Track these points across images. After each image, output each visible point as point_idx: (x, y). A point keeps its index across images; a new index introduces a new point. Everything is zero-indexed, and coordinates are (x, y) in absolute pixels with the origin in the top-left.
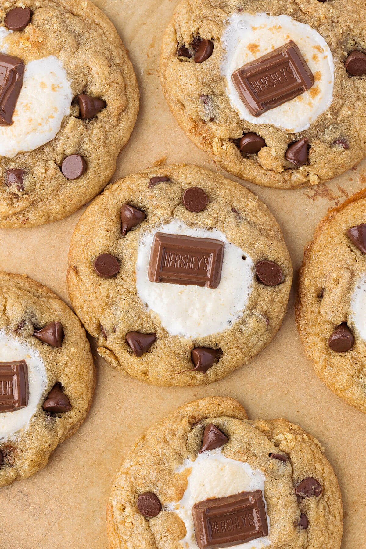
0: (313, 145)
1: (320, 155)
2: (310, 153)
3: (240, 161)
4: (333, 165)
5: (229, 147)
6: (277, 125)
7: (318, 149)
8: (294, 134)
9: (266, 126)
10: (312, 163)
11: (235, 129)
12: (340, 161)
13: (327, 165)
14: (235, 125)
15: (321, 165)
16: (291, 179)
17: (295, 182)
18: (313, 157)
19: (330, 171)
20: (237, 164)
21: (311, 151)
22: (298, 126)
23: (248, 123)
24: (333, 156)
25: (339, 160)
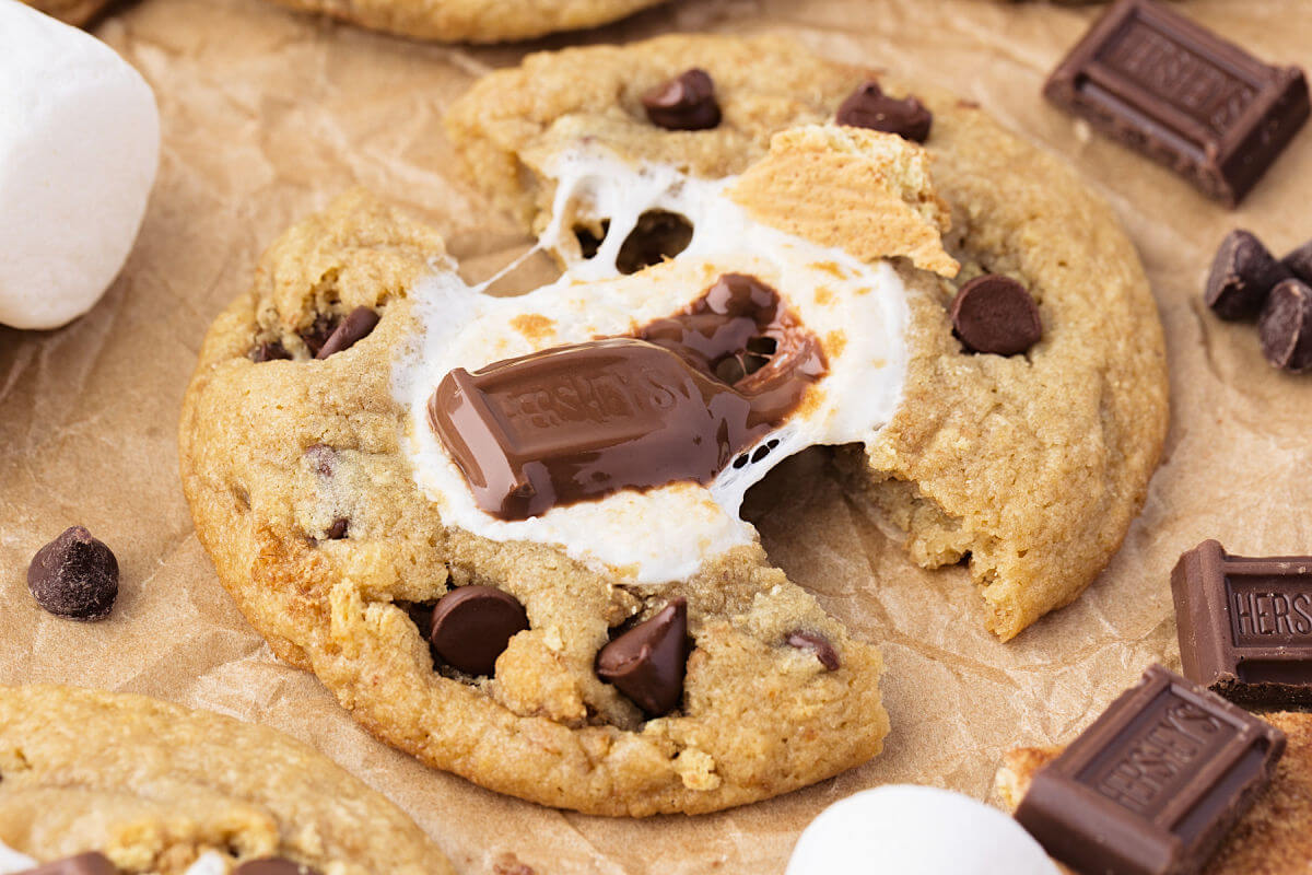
0: (705, 636)
1: (727, 673)
2: (690, 664)
3: (426, 681)
4: (773, 720)
5: (387, 617)
6: (575, 551)
7: (720, 650)
8: (636, 592)
9: (535, 548)
10: (695, 704)
11: (421, 559)
12: (800, 710)
13: (752, 713)
14: (423, 544)
15: (731, 710)
16: (610, 758)
17: (628, 768)
18: (700, 679)
19: (760, 739)
20: (414, 687)
21: (696, 657)
22: (654, 555)
23: (472, 537)
24: (773, 682)
25: (800, 703)
